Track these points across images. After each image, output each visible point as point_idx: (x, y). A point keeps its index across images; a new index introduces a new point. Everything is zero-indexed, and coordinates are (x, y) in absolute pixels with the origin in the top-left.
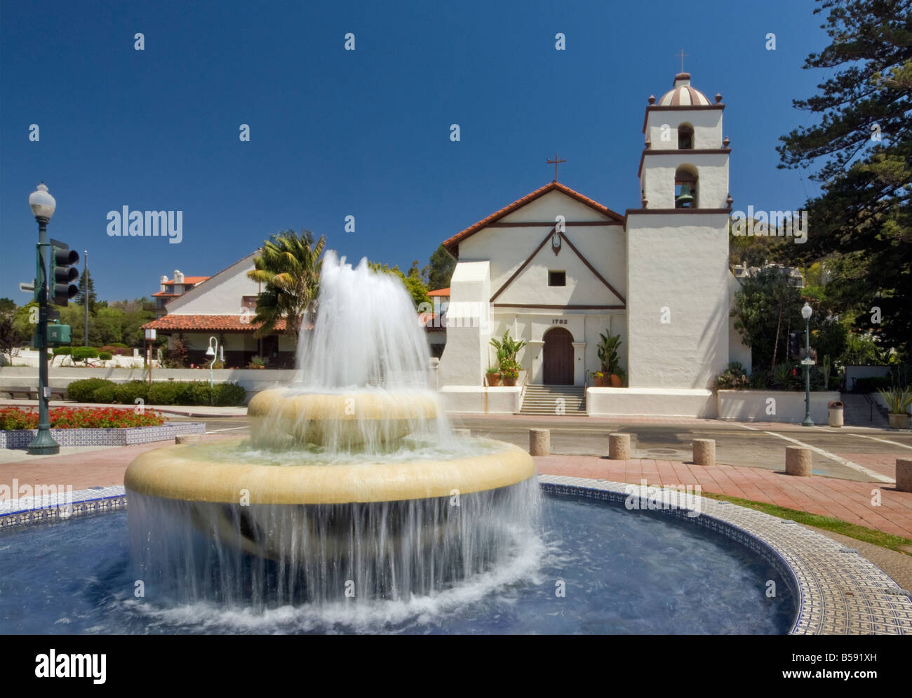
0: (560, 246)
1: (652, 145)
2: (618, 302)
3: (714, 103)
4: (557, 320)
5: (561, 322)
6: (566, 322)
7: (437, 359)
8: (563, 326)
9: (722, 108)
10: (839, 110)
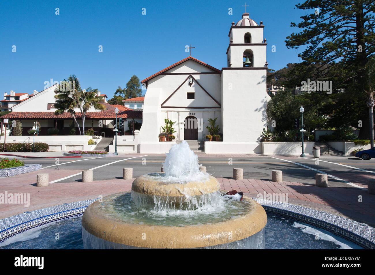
0: (192, 82)
1: (233, 42)
2: (217, 105)
3: (259, 25)
4: (191, 113)
5: (192, 114)
6: (194, 114)
7: (138, 130)
8: (193, 115)
9: (263, 27)
10: (310, 28)
